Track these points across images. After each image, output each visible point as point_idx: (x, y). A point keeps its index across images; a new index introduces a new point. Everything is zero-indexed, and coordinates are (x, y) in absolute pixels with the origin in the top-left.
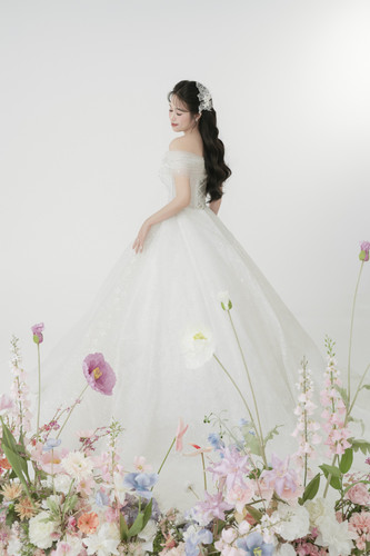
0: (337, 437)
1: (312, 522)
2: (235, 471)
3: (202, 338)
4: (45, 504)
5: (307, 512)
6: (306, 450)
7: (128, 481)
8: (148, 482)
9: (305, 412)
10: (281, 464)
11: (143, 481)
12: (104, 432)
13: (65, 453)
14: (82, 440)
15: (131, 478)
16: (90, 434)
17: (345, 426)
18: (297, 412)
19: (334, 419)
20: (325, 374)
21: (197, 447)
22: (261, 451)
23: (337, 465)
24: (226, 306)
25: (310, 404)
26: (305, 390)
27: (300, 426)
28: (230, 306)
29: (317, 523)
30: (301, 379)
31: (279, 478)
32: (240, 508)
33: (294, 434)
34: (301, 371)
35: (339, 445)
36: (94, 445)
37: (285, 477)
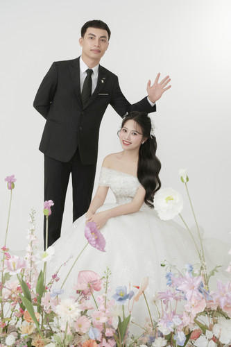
24: (185, 180)
28: (187, 179)
31: (223, 296)
33: (228, 270)
37: (227, 296)
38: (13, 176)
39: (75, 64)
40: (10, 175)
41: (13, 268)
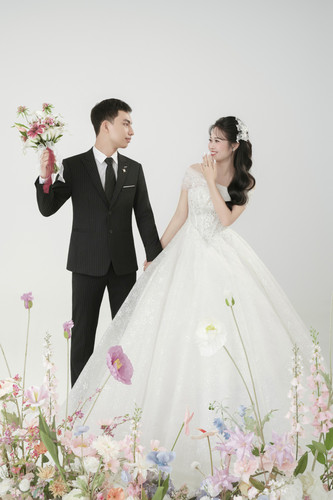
0: (323, 418)
1: (305, 492)
2: (244, 445)
3: (213, 329)
4: (74, 483)
5: (300, 482)
6: (298, 429)
7: (150, 458)
8: (168, 458)
9: (296, 396)
10: (280, 439)
11: (163, 458)
12: (121, 421)
13: (92, 438)
14: (103, 427)
15: (153, 456)
16: (109, 422)
17: (328, 409)
18: (290, 395)
19: (320, 401)
20: (311, 361)
21: (204, 431)
22: (259, 432)
23: (322, 442)
24: (230, 303)
25: (300, 387)
26: (296, 375)
27: (293, 409)
28: (233, 302)
29: (308, 492)
30: (294, 365)
31: (280, 451)
32: (246, 479)
33: (288, 416)
34: (293, 357)
35: (324, 425)
36: (113, 432)
37: (285, 450)
38: (30, 294)
39: (88, 157)
40: (27, 292)
41: (34, 399)
